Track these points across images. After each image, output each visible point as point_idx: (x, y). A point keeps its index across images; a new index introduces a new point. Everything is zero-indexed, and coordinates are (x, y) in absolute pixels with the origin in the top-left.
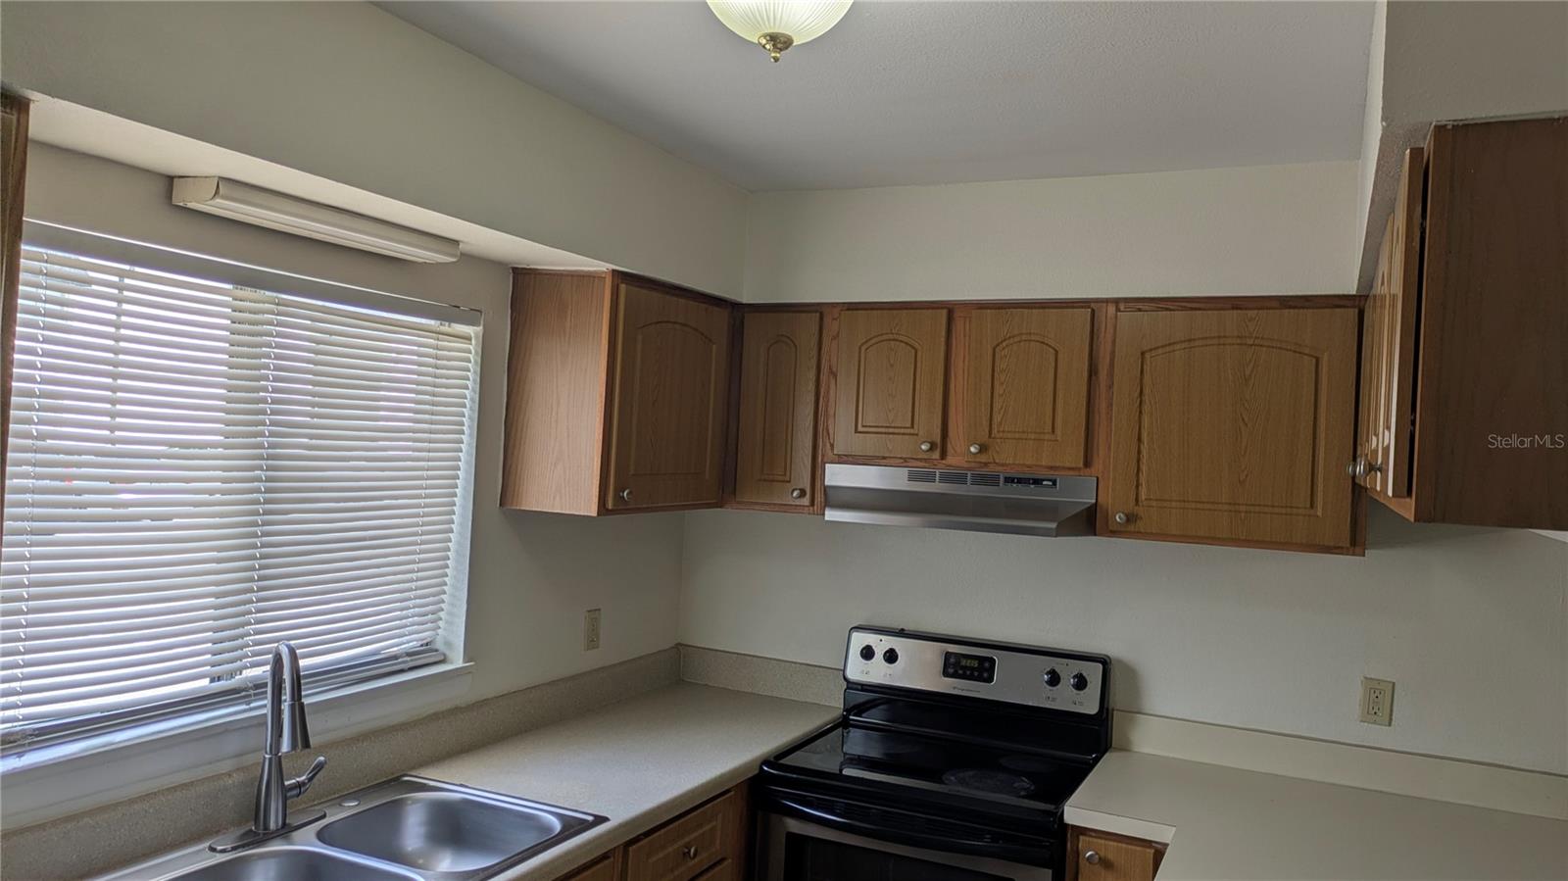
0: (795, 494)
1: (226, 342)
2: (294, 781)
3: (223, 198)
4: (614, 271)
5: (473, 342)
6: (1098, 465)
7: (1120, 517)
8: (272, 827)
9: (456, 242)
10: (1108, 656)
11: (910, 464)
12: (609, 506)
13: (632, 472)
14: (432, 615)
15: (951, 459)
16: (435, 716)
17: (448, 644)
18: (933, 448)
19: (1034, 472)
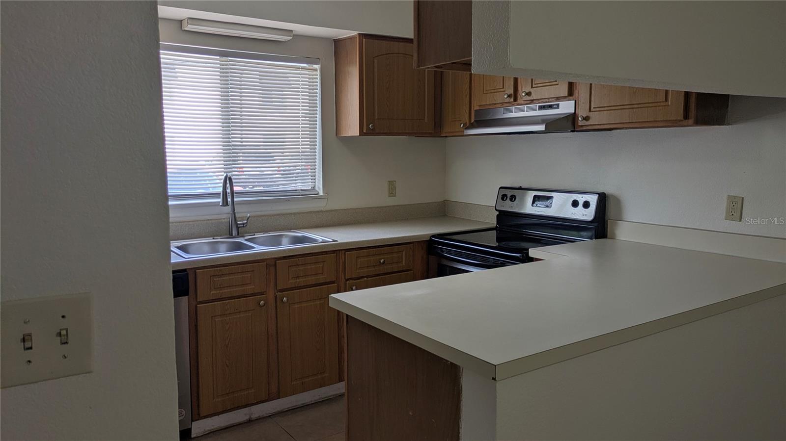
0: (462, 126)
1: (218, 76)
2: (242, 222)
3: (190, 24)
4: (359, 34)
5: (318, 71)
6: (576, 94)
7: (581, 118)
8: (234, 235)
9: (291, 31)
10: (605, 193)
11: (504, 106)
12: (365, 131)
13: (376, 118)
14: (311, 176)
15: (519, 101)
16: (311, 212)
17: (319, 188)
18: (509, 96)
19: (551, 102)
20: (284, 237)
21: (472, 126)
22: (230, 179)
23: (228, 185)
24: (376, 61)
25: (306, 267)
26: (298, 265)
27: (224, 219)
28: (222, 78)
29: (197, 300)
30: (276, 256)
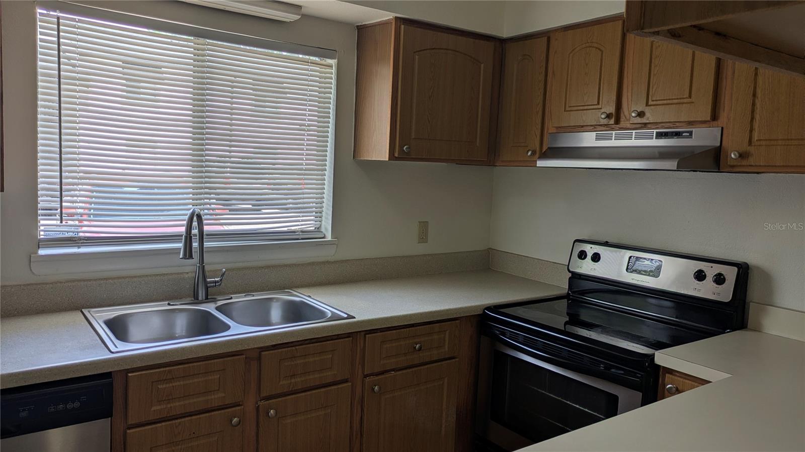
0: (529, 153)
2: (213, 279)
4: (396, 17)
5: (334, 68)
6: (724, 118)
7: (735, 155)
8: (200, 299)
9: (299, 7)
10: (746, 263)
11: (598, 129)
12: (396, 155)
13: (413, 137)
14: (316, 213)
15: (623, 124)
16: (313, 264)
17: (326, 229)
18: (609, 116)
19: (677, 127)
20: (275, 300)
21: (545, 156)
22: (199, 217)
23: (195, 224)
24: (417, 57)
25: (307, 360)
26: (295, 357)
27: (187, 273)
28: (196, 68)
29: (126, 423)
30: (262, 345)
